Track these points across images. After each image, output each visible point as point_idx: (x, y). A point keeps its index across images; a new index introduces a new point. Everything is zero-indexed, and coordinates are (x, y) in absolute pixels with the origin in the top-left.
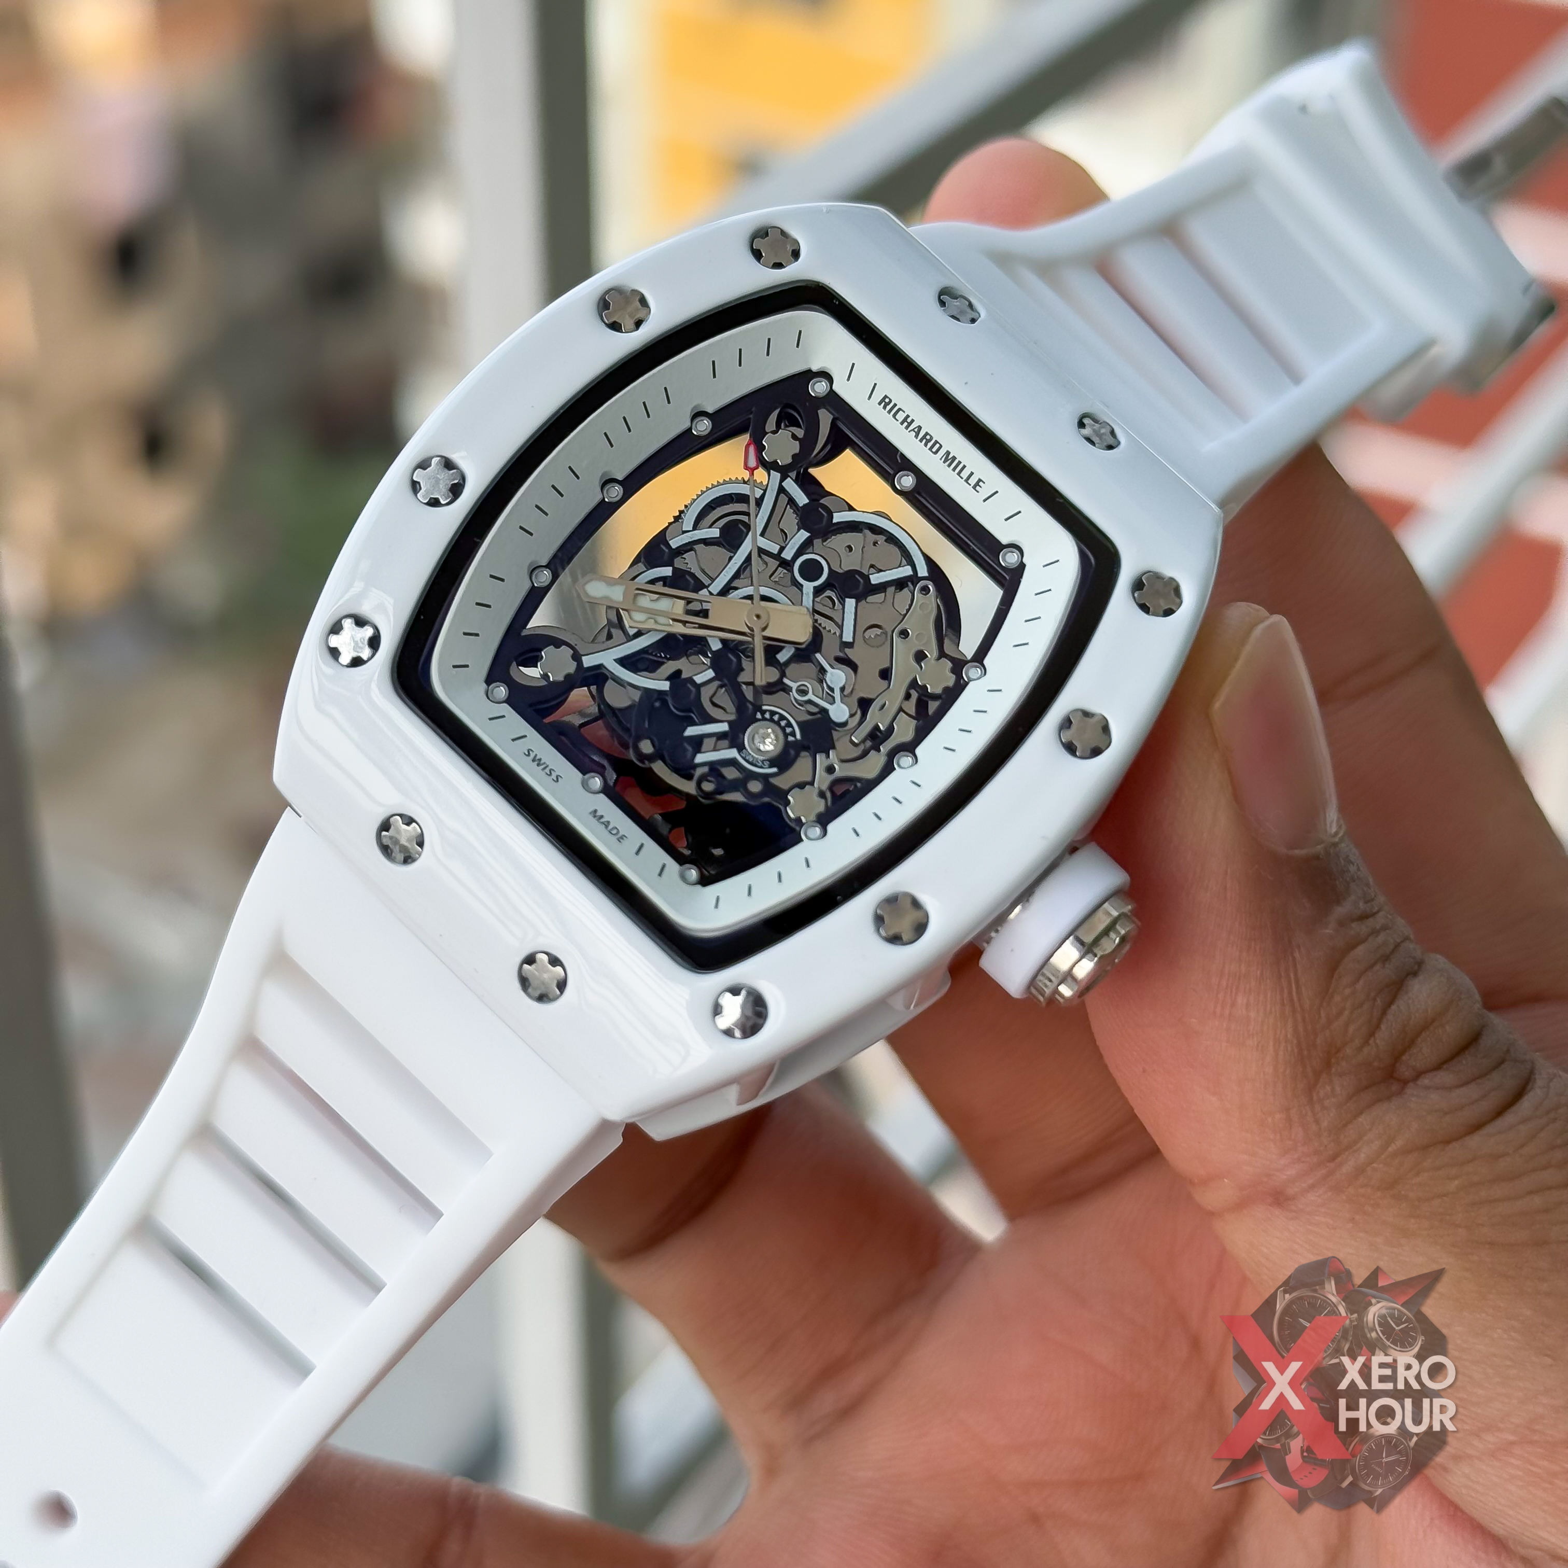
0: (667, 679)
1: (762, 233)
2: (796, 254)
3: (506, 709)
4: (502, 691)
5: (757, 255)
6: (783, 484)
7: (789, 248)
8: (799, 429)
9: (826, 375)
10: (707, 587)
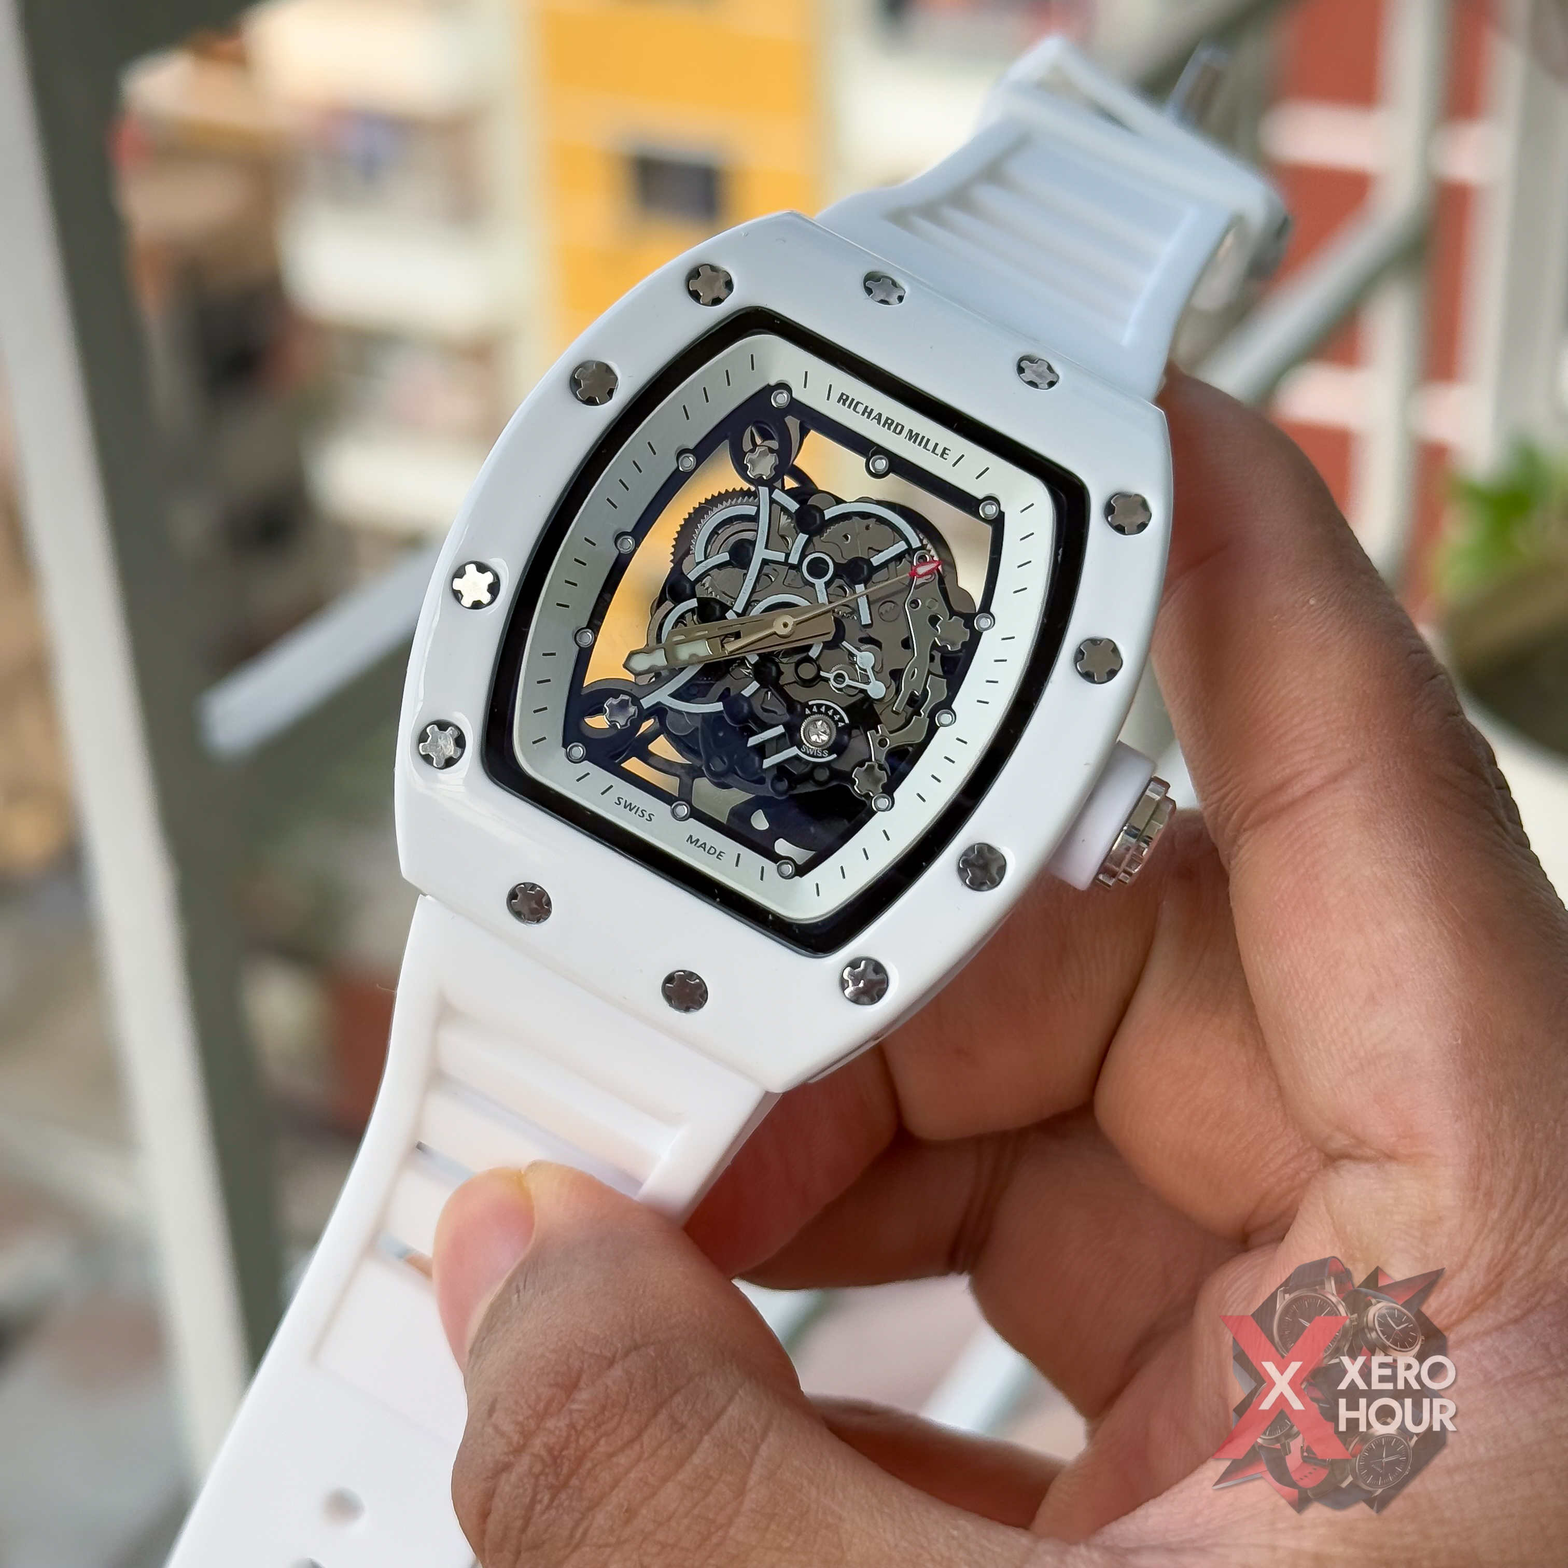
0: (718, 701)
1: (694, 274)
2: (729, 285)
3: (587, 766)
4: (579, 751)
5: (695, 295)
6: (772, 496)
7: (722, 282)
8: (773, 441)
9: (783, 386)
10: (731, 608)
